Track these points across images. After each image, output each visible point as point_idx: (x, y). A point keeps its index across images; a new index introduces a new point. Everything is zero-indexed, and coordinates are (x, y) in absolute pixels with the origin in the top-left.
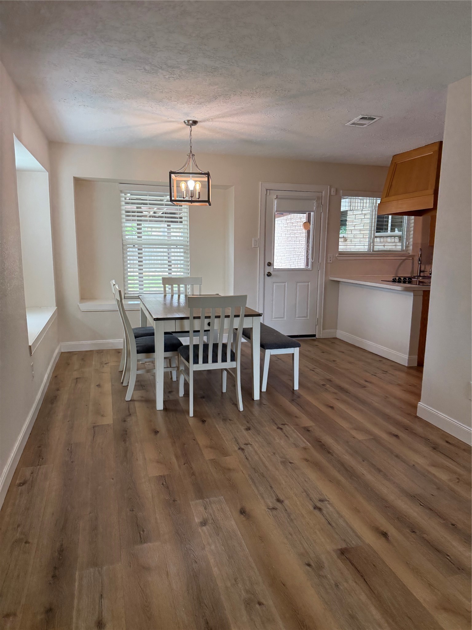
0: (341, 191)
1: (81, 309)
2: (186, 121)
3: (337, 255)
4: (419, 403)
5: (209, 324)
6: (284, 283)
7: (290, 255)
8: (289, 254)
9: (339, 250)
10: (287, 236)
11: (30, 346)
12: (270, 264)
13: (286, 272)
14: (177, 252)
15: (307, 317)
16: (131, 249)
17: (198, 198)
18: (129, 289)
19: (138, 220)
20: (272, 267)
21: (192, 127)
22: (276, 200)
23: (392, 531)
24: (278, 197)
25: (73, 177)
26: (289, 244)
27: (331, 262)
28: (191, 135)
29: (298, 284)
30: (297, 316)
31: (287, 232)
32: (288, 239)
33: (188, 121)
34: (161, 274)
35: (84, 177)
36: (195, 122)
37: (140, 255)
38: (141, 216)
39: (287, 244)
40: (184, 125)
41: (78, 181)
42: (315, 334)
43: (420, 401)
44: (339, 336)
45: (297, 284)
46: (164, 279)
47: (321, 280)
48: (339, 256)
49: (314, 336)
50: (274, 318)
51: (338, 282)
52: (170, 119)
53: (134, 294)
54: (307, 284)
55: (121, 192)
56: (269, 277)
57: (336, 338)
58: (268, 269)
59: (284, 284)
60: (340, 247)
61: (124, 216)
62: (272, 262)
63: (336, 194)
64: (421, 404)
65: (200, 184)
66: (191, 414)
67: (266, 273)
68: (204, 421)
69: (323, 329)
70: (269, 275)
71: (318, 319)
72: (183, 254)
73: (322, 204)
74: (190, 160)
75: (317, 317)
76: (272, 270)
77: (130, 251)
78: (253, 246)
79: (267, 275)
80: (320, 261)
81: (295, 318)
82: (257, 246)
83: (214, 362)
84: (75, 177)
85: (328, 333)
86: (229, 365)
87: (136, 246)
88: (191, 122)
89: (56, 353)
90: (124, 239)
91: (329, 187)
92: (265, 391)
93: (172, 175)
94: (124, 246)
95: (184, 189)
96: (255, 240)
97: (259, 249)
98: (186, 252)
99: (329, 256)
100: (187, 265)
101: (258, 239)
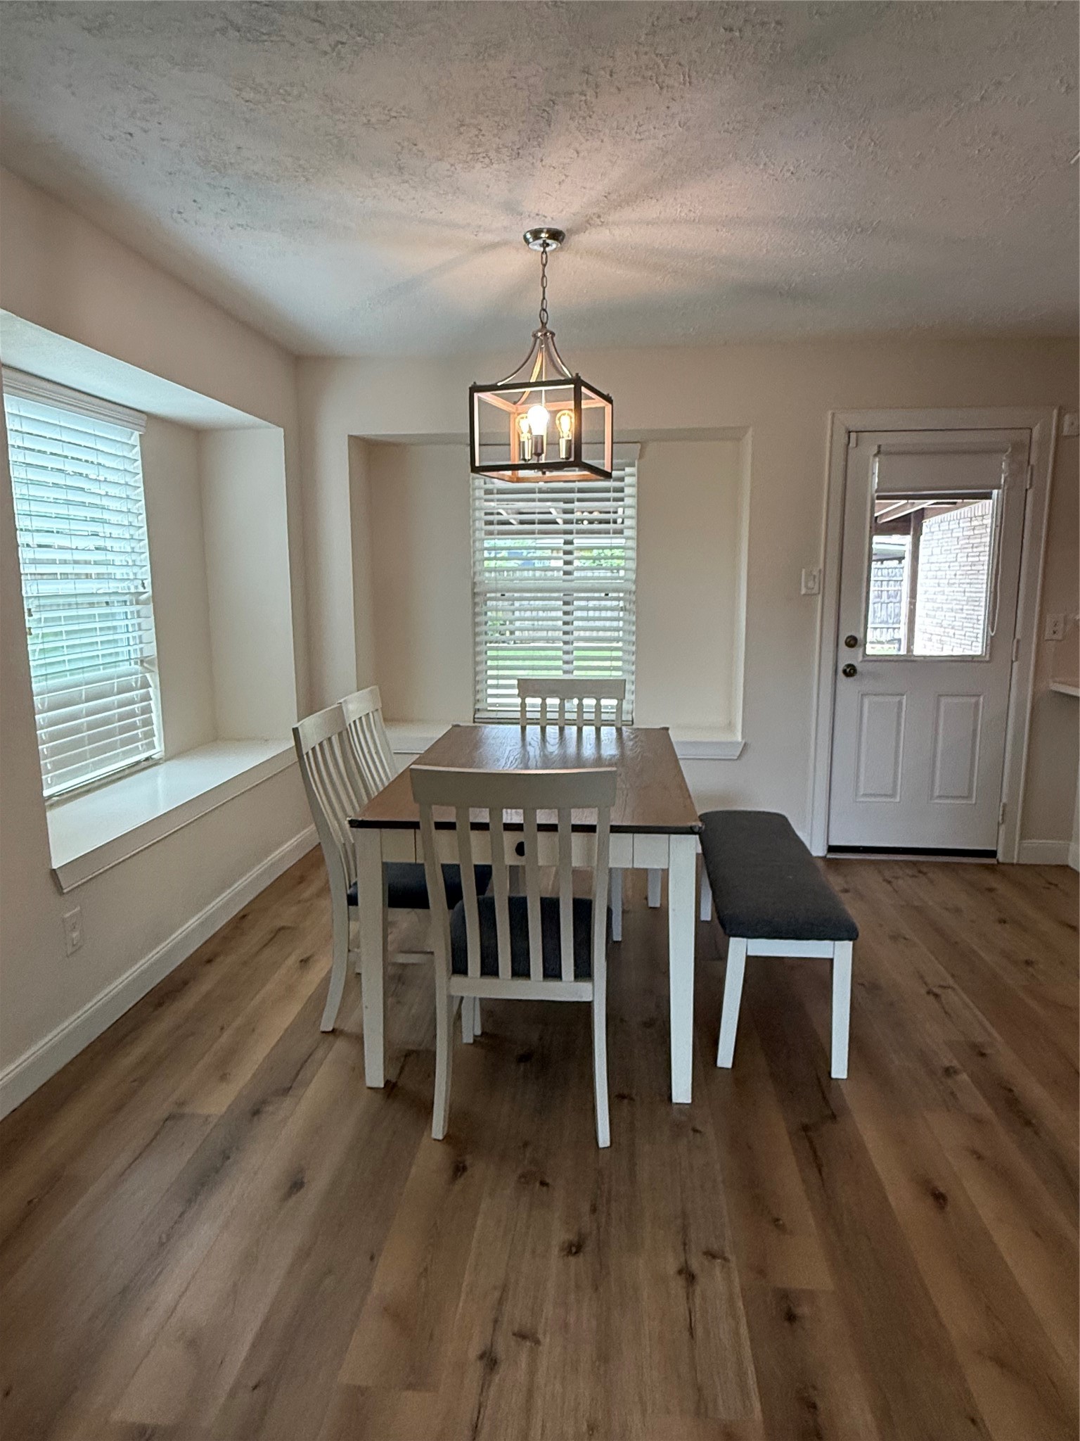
2: (528, 233)
5: (520, 849)
7: (976, 608)
8: (975, 606)
10: (970, 559)
11: (54, 870)
12: (852, 642)
13: (907, 664)
14: (606, 609)
15: (969, 797)
16: (494, 604)
18: (490, 700)
20: (861, 650)
22: (877, 459)
24: (882, 449)
25: (347, 437)
26: (976, 581)
27: (1059, 636)
29: (943, 700)
30: (937, 793)
31: (970, 550)
32: (973, 568)
33: (536, 234)
35: (376, 435)
36: (556, 236)
38: (538, 523)
39: (968, 581)
40: (525, 243)
41: (362, 446)
42: (994, 848)
44: (1073, 861)
45: (938, 702)
47: (1020, 693)
49: (992, 854)
50: (864, 795)
53: (499, 713)
54: (973, 700)
56: (850, 679)
57: (1064, 866)
58: (847, 656)
59: (897, 699)
61: (480, 524)
62: (860, 636)
66: (438, 1129)
67: (841, 668)
68: (459, 1169)
69: (1022, 837)
70: (850, 671)
71: (1005, 806)
72: (621, 614)
73: (1032, 463)
74: (541, 348)
75: (1004, 800)
76: (860, 659)
77: (496, 611)
78: (803, 591)
79: (844, 672)
80: (1018, 636)
81: (932, 797)
82: (815, 591)
83: (516, 974)
84: (352, 436)
85: (1038, 850)
86: (567, 989)
87: (507, 594)
88: (543, 235)
89: (276, 854)
90: (477, 579)
91: (1055, 412)
92: (729, 1065)
93: (476, 395)
94: (476, 596)
95: (525, 437)
96: (809, 574)
97: (820, 597)
98: (628, 607)
99: (1049, 620)
100: (629, 642)
101: (820, 571)
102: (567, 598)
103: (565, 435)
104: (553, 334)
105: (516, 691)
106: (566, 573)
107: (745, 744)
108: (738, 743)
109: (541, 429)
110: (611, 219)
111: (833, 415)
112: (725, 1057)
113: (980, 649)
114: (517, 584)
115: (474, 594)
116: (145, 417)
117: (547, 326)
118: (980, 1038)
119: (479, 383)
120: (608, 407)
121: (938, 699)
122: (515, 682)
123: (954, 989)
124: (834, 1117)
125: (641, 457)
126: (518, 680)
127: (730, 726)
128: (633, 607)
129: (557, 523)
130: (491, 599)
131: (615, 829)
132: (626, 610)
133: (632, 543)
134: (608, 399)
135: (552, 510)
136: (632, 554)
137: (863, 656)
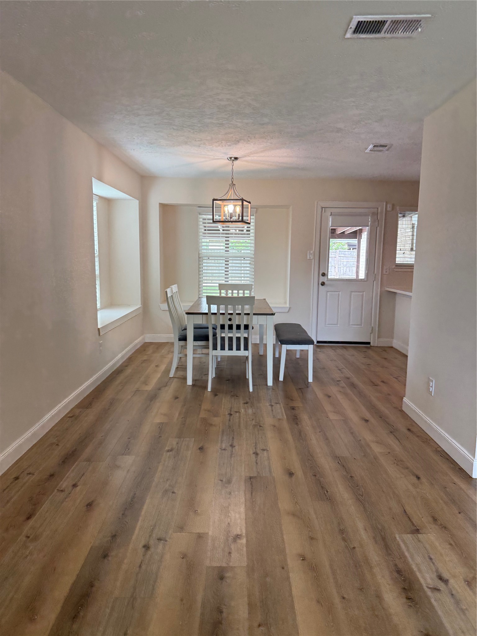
0: (398, 207)
1: (161, 308)
2: (229, 158)
3: (393, 267)
4: (404, 398)
6: (338, 293)
9: (397, 262)
11: (99, 328)
12: (324, 275)
13: (341, 282)
14: (244, 263)
15: (361, 325)
16: (205, 261)
17: (238, 219)
19: (226, 237)
20: (326, 277)
21: (234, 162)
22: (331, 217)
23: (299, 473)
24: (332, 214)
25: (158, 204)
27: (387, 273)
28: (233, 169)
29: (353, 293)
30: (351, 324)
33: (231, 158)
34: (217, 282)
35: (169, 203)
36: (236, 158)
37: (227, 266)
38: (228, 234)
40: (228, 161)
41: (164, 207)
42: (369, 341)
43: (405, 397)
44: (394, 345)
46: (220, 285)
47: (377, 290)
48: (396, 268)
49: (369, 343)
50: (328, 324)
51: (395, 293)
52: (216, 157)
54: (361, 293)
55: (200, 214)
56: (323, 287)
57: (392, 347)
58: (322, 279)
60: (397, 259)
62: (326, 273)
63: (393, 209)
64: (405, 399)
65: (239, 208)
66: (209, 389)
67: (320, 283)
68: (217, 395)
69: (378, 338)
70: (323, 284)
71: (372, 327)
72: (249, 265)
73: (378, 219)
74: (231, 189)
75: (372, 325)
76: (326, 280)
77: (205, 263)
78: (308, 258)
79: (321, 284)
80: (375, 272)
81: (349, 325)
82: (312, 258)
83: (229, 349)
84: (161, 203)
85: (383, 342)
86: (242, 353)
87: (210, 258)
88: (232, 158)
89: (136, 341)
90: (200, 252)
91: (385, 203)
92: (282, 380)
93: (214, 201)
94: (200, 259)
95: (226, 212)
96: (310, 252)
97: (313, 260)
98: (251, 263)
99: (385, 268)
100: (252, 275)
101: (313, 252)
102: (227, 260)
103: (238, 212)
104: (235, 185)
105: (218, 288)
106: (226, 251)
107: (290, 307)
108: (288, 307)
109: (231, 211)
110: (251, 156)
111: (317, 202)
112: (281, 378)
113: (364, 276)
114: (213, 254)
115: (199, 258)
116: (98, 197)
117: (233, 182)
118: (348, 376)
119: (215, 198)
120: (250, 205)
121: (351, 293)
122: (218, 285)
123: (345, 369)
124: (308, 387)
125: (256, 213)
126: (219, 284)
127: (285, 303)
128: (253, 263)
129: (220, 231)
130: (205, 259)
131: (254, 314)
132: (251, 264)
133: (253, 242)
134: (249, 202)
135: (219, 226)
136: (253, 245)
137: (327, 279)
